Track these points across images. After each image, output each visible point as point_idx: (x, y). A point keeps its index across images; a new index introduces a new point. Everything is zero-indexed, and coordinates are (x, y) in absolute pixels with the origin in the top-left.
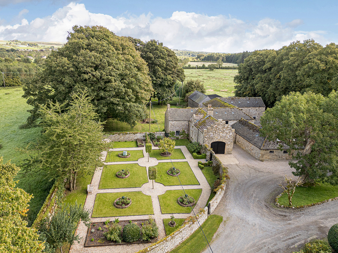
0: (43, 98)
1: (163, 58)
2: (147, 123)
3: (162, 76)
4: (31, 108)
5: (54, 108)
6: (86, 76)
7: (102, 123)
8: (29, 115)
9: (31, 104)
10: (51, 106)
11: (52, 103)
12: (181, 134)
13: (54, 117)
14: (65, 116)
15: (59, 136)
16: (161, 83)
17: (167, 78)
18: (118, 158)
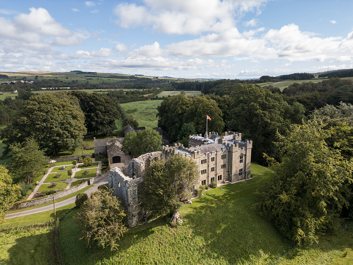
0: (12, 140)
1: (101, 105)
2: (87, 149)
3: (102, 117)
4: (5, 145)
5: (17, 145)
6: (38, 126)
7: (44, 151)
8: (4, 150)
9: (5, 143)
10: (16, 144)
11: (16, 143)
12: (103, 155)
13: (17, 150)
14: (23, 149)
15: (20, 158)
16: (101, 121)
17: (104, 118)
18: (59, 170)
